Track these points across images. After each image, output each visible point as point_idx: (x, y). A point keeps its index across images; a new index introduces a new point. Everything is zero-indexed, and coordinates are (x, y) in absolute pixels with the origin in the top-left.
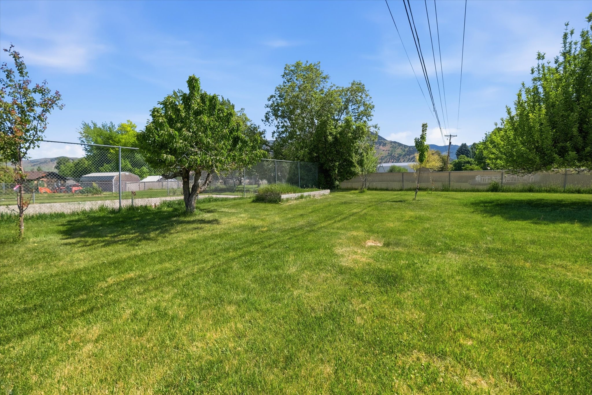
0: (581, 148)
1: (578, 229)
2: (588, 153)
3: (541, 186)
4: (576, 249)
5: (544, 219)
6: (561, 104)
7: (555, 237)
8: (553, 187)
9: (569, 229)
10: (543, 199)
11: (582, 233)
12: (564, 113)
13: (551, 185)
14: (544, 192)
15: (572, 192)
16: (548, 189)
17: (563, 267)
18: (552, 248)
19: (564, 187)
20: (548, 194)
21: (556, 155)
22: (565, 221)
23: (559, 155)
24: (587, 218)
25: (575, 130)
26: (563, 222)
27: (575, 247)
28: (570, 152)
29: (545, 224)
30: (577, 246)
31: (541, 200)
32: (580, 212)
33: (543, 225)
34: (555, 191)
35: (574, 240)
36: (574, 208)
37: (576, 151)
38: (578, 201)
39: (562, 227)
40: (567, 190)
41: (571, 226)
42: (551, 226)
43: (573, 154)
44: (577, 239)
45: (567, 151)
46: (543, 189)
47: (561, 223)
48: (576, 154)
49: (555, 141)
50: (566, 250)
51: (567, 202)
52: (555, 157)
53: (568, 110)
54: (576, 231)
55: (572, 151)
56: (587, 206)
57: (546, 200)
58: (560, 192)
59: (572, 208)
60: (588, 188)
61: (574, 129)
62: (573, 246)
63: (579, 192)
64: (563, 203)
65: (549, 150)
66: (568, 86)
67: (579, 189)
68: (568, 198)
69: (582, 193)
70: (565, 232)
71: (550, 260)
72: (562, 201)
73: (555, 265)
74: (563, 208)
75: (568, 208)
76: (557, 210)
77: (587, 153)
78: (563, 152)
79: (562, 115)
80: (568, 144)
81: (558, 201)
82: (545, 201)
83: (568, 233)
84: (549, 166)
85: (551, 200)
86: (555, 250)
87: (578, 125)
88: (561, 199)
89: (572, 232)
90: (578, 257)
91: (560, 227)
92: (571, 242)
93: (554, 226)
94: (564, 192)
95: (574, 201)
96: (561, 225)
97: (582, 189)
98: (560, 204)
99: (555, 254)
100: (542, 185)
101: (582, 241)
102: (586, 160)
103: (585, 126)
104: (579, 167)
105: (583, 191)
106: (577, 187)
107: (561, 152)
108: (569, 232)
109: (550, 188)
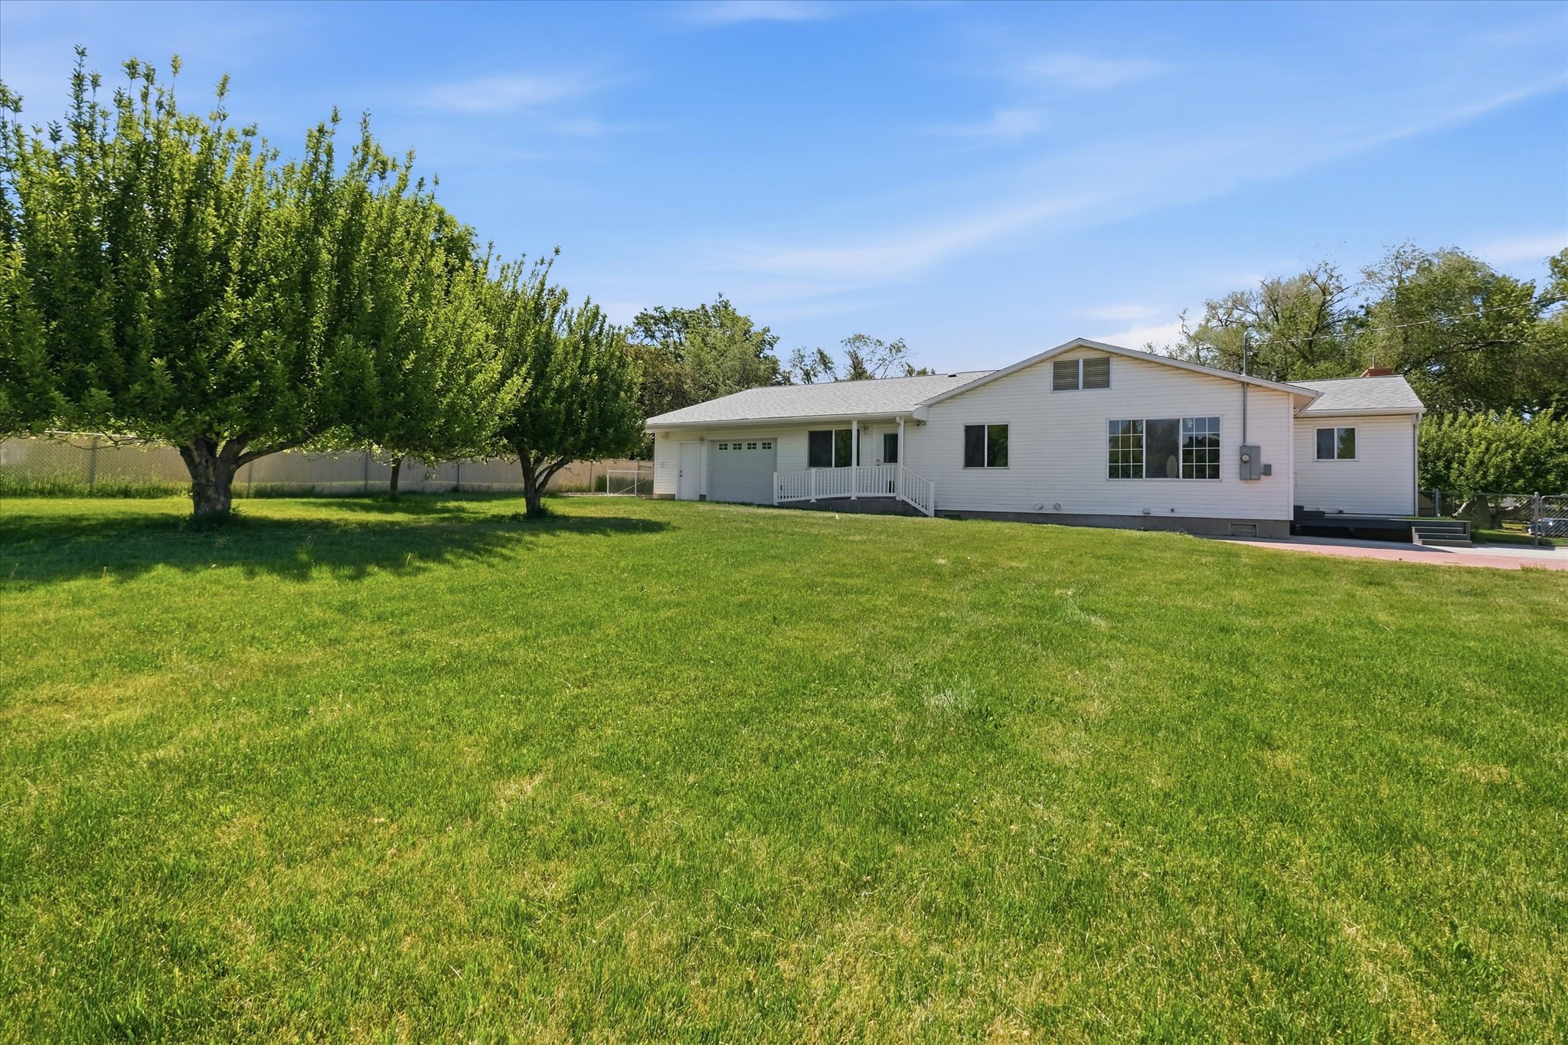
0: (120, 382)
1: (110, 590)
2: (138, 398)
3: (24, 479)
4: (97, 642)
5: (20, 575)
6: (70, 256)
7: (46, 622)
8: (62, 481)
9: (87, 594)
10: (29, 517)
11: (120, 598)
12: (81, 285)
13: (56, 477)
14: (34, 497)
15: (112, 495)
16: (48, 486)
17: (57, 701)
18: (31, 657)
19: (91, 480)
20: (44, 501)
21: (56, 394)
22: (79, 574)
23: (68, 394)
24: (135, 558)
25: (105, 334)
26: (72, 576)
27: (96, 639)
28: (93, 390)
29: (21, 589)
30: (102, 635)
31: (22, 518)
32: (121, 545)
33: (14, 594)
34: (66, 493)
35: (97, 621)
36: (109, 536)
37: (109, 390)
38: (120, 516)
39: (70, 591)
40: (98, 491)
41: (92, 583)
42: (41, 592)
43: (99, 395)
44: (102, 616)
45: (87, 387)
46: (32, 486)
47: (68, 580)
48: (109, 396)
49: (56, 354)
50: (71, 652)
51: (93, 522)
52: (52, 399)
53: (91, 280)
54: (103, 596)
55: (101, 389)
56: (140, 527)
57: (38, 518)
58: (81, 495)
59: (103, 536)
60: (147, 485)
61: (103, 333)
62: (92, 636)
63: (126, 493)
64: (85, 523)
65: (38, 376)
66: (86, 214)
67: (127, 487)
68: (98, 512)
69: (134, 497)
70: (77, 602)
71: (22, 691)
72: (81, 518)
73: (35, 701)
74: (83, 539)
75: (94, 538)
76: (64, 544)
77: (135, 397)
78: (75, 388)
79: (75, 289)
80: (90, 368)
81: (72, 519)
82: (33, 522)
83: (84, 604)
84: (38, 422)
85: (53, 519)
86: (41, 660)
87: (113, 325)
88: (79, 513)
89: (94, 600)
90: (99, 663)
91: (64, 590)
92: (87, 626)
93: (48, 591)
94: (91, 495)
95: (112, 517)
96: (66, 585)
97: (135, 486)
98: (75, 528)
99: (40, 671)
100: (29, 474)
101: (114, 620)
102: (134, 414)
103: (129, 330)
104: (118, 430)
105: (137, 491)
106: (123, 481)
107: (73, 387)
108: (87, 601)
109: (54, 485)
